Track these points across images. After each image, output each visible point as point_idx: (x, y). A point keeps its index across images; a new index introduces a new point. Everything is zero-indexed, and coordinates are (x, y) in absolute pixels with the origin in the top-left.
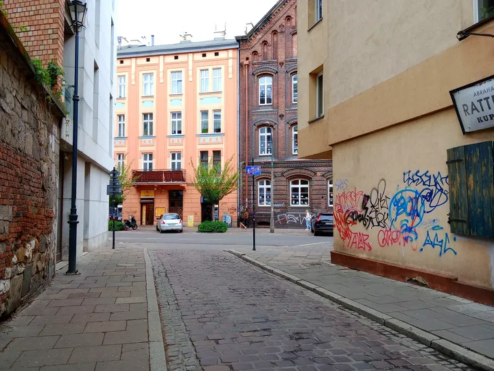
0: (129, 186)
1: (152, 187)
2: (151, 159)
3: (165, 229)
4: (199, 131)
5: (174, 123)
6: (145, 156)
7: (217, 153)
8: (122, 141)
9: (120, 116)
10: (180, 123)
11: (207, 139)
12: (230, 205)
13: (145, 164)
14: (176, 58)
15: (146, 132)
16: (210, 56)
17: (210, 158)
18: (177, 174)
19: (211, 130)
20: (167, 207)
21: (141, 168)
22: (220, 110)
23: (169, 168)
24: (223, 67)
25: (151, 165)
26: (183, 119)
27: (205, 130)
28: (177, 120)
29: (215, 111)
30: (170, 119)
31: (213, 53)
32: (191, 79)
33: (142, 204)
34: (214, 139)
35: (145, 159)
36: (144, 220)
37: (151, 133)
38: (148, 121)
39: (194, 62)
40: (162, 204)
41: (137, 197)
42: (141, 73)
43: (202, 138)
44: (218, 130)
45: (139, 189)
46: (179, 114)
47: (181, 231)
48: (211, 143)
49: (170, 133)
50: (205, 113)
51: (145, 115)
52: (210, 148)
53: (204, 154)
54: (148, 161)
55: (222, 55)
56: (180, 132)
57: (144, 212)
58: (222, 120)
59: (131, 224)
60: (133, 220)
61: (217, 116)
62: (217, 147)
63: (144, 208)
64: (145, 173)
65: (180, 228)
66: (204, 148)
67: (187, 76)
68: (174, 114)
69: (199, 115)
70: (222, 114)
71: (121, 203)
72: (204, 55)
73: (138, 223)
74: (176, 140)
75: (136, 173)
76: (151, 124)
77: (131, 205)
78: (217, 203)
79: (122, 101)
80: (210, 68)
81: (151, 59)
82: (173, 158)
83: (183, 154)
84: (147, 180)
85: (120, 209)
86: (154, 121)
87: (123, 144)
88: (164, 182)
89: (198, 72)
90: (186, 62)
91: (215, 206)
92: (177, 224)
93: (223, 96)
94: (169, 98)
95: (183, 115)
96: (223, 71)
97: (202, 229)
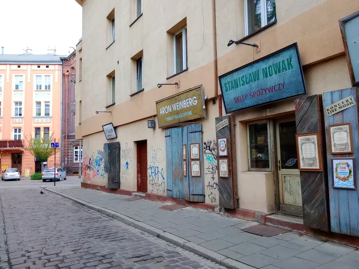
3: (7, 178)
4: (34, 115)
5: (16, 109)
7: (47, 129)
10: (20, 109)
11: (40, 120)
14: (19, 67)
16: (43, 67)
17: (42, 133)
18: (18, 143)
19: (43, 114)
20: (10, 165)
22: (49, 102)
23: (13, 138)
24: (51, 75)
26: (23, 106)
27: (39, 114)
28: (19, 107)
29: (46, 102)
30: (13, 106)
31: (45, 66)
32: (29, 81)
34: (44, 120)
39: (32, 71)
40: (6, 162)
43: (36, 120)
44: (47, 114)
46: (21, 103)
47: (19, 180)
48: (42, 123)
49: (13, 115)
50: (39, 103)
52: (42, 126)
53: (37, 129)
55: (51, 67)
56: (20, 115)
58: (51, 108)
61: (46, 106)
62: (47, 125)
65: (19, 178)
66: (38, 125)
67: (27, 79)
68: (16, 103)
69: (34, 104)
70: (51, 104)
72: (39, 67)
74: (17, 120)
78: (46, 161)
80: (43, 75)
82: (16, 132)
83: (22, 130)
86: (1, 107)
88: (8, 148)
89: (35, 77)
90: (26, 70)
91: (44, 163)
92: (16, 175)
93: (51, 93)
94: (13, 93)
95: (23, 104)
96: (51, 77)
97: (34, 178)
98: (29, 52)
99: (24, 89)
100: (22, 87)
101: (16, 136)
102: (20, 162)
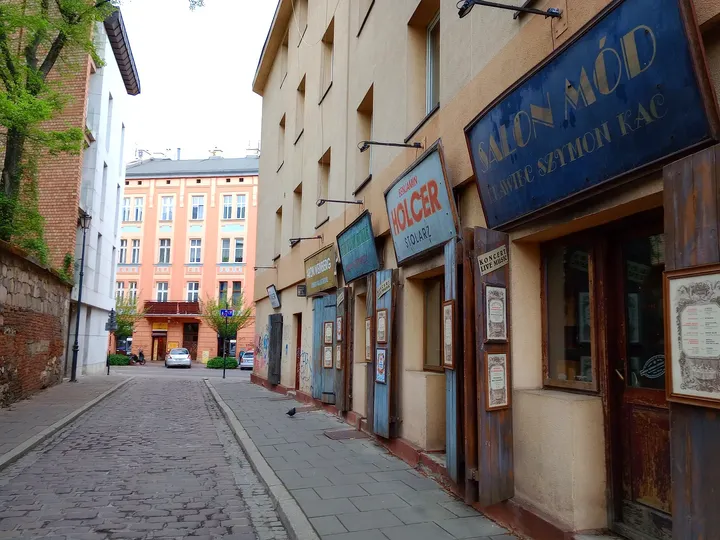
0: (139, 317)
1: (165, 320)
2: (166, 288)
3: (171, 364)
4: (219, 260)
5: (193, 250)
6: (160, 285)
7: (237, 284)
8: (136, 268)
9: (135, 241)
10: (199, 250)
11: (227, 269)
12: (248, 341)
13: (160, 294)
14: (199, 181)
15: (162, 259)
16: (235, 181)
17: (230, 291)
18: (193, 306)
19: (232, 259)
20: (181, 342)
21: (155, 298)
22: (242, 239)
23: (185, 299)
24: (247, 194)
25: (166, 294)
26: (202, 246)
27: (226, 259)
28: (196, 247)
29: (237, 239)
30: (189, 246)
31: (238, 179)
32: (213, 205)
33: (154, 338)
34: (234, 269)
35: (160, 288)
36: (155, 355)
37: (168, 260)
38: (165, 247)
39: (218, 187)
40: (175, 337)
41: (148, 329)
42: (160, 196)
43: (222, 268)
44: (239, 259)
45: (151, 320)
46: (199, 241)
47: (188, 367)
48: (231, 273)
49: (188, 261)
50: (226, 241)
51: (163, 241)
52: (230, 278)
53: (223, 284)
54: (163, 291)
55: (247, 181)
56: (198, 260)
57: (156, 347)
58: (244, 248)
59: (139, 359)
60: (141, 354)
61: (239, 245)
62: (237, 278)
63: (156, 342)
64: (159, 304)
65: (188, 363)
66: (223, 278)
67: (209, 201)
68: (193, 241)
69: (220, 244)
70: (245, 242)
71: (131, 336)
72: (228, 181)
73: (147, 357)
74: (194, 269)
75: (148, 304)
76: (168, 250)
77: (141, 338)
78: (235, 338)
79: (138, 225)
80: (234, 194)
81: (172, 181)
82: (190, 288)
83: (201, 284)
84: (159, 311)
85: (130, 343)
86: (171, 247)
87: (136, 271)
88: (178, 315)
89: (221, 198)
90: (209, 187)
91: (232, 341)
92: (185, 359)
93: (246, 224)
94: (189, 224)
95: (203, 242)
96: (247, 197)
97: (212, 365)
98: (218, 154)
99: (204, 218)
100: (203, 214)
101: (190, 294)
102: (196, 339)
